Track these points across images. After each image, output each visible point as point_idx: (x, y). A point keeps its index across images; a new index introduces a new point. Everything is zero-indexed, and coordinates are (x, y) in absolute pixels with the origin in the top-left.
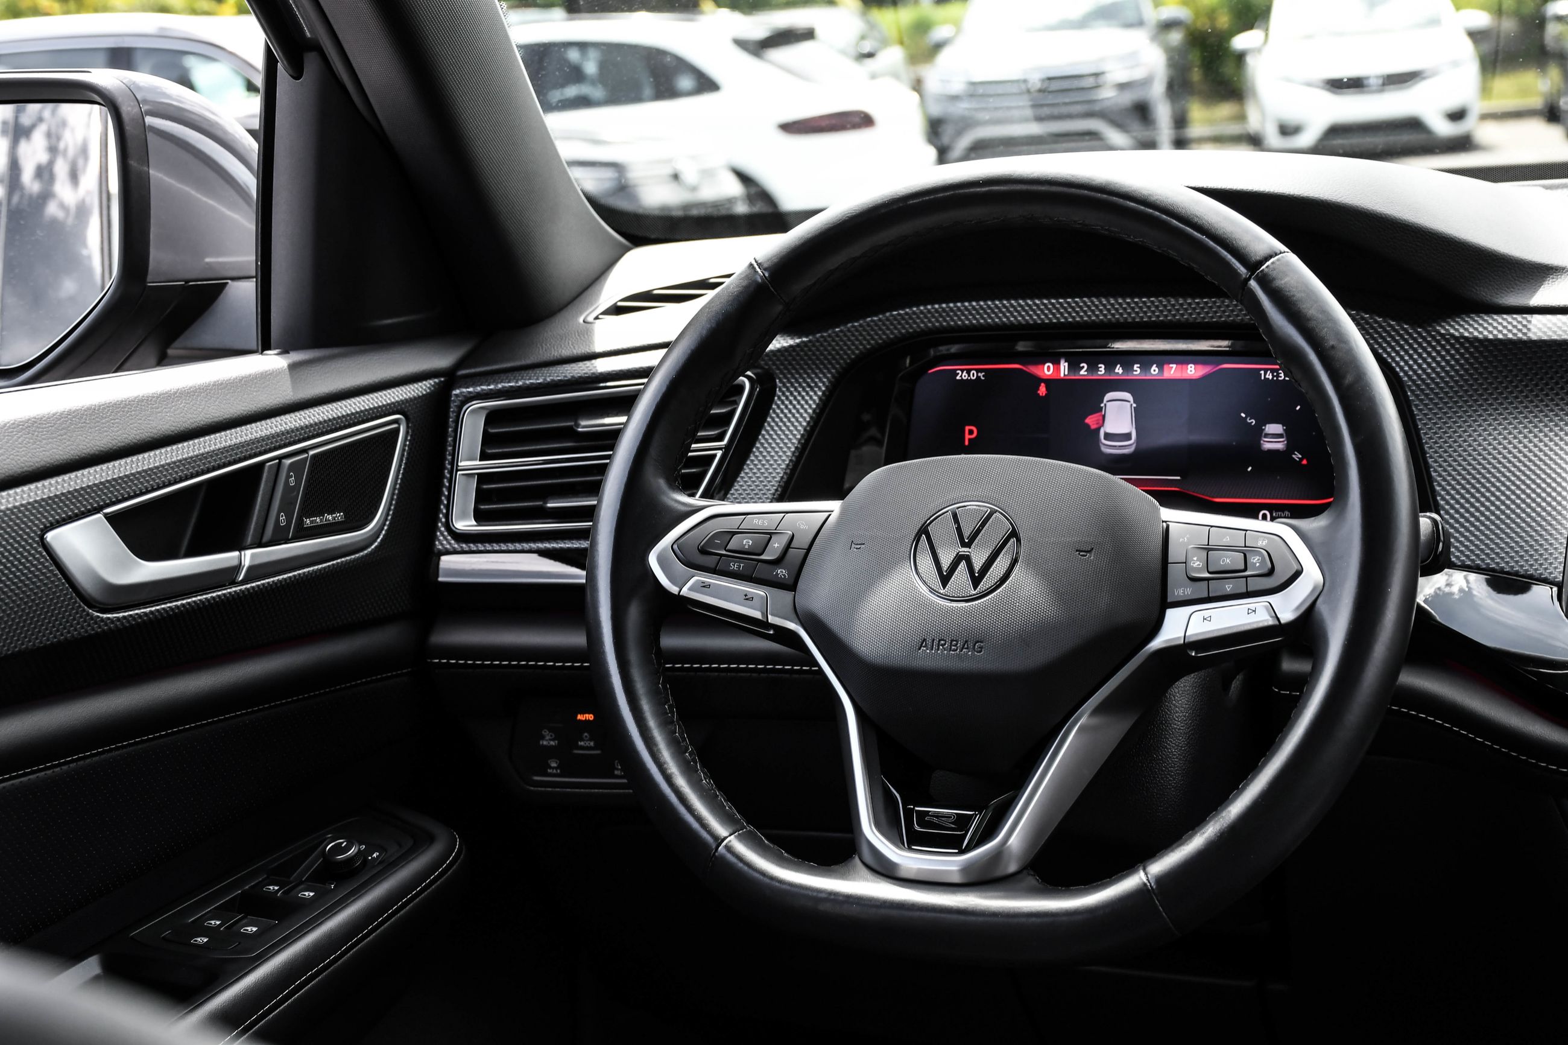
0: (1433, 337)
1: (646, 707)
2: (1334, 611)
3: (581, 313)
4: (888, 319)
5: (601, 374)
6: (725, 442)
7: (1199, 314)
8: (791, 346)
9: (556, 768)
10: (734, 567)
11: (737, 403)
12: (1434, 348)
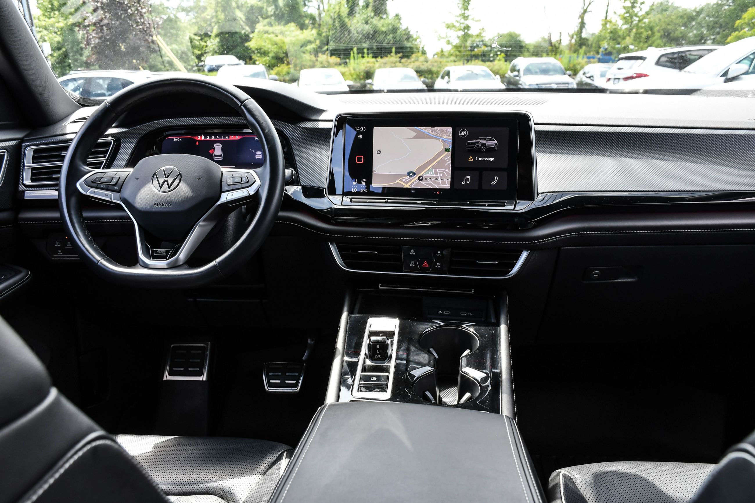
0: (296, 127)
1: (77, 226)
2: (263, 191)
3: (63, 123)
4: (153, 123)
5: (69, 139)
6: (106, 158)
7: (237, 121)
8: (125, 131)
9: (61, 253)
10: (102, 186)
11: (110, 147)
12: (296, 130)
